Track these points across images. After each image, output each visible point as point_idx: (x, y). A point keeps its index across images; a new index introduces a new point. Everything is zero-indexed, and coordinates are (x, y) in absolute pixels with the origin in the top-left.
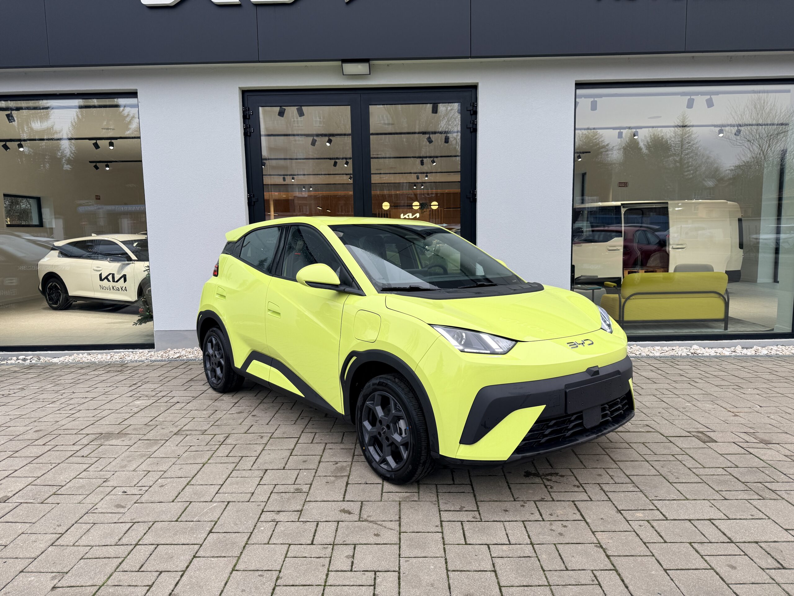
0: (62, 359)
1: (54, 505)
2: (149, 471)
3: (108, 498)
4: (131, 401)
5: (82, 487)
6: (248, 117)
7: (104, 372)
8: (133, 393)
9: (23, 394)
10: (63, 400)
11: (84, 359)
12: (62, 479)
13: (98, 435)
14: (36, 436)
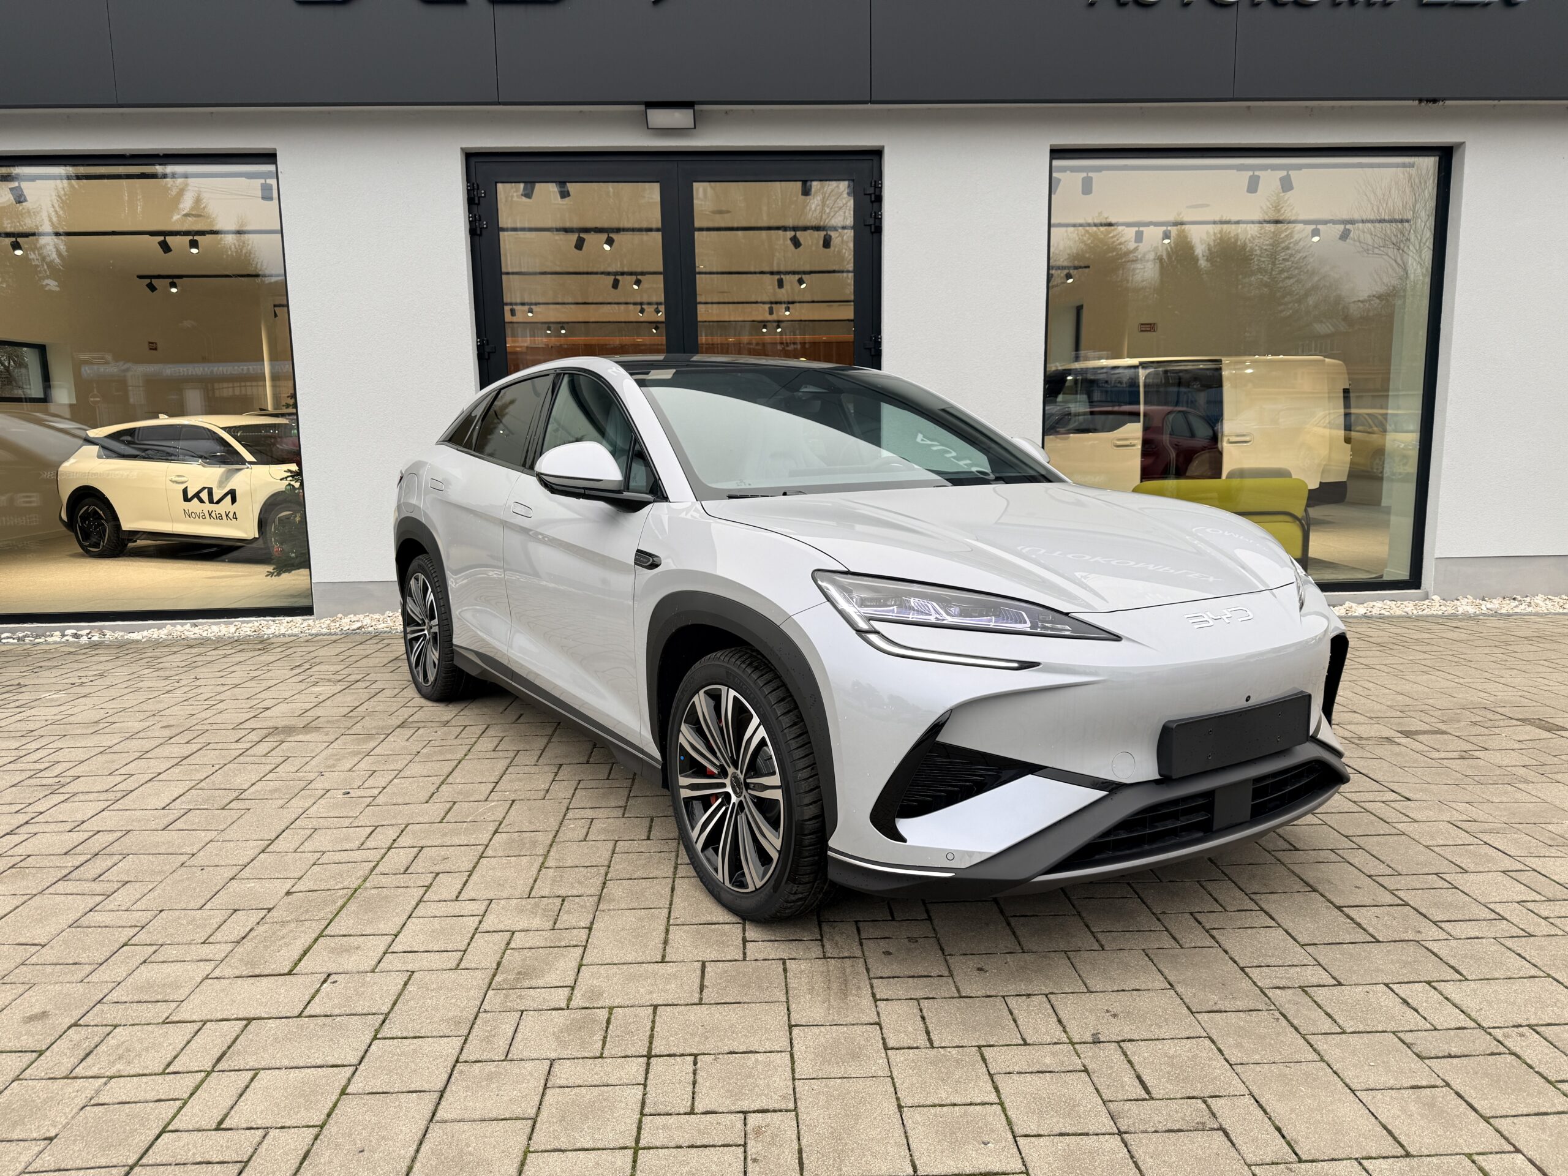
0: (145, 633)
1: (243, 812)
2: (375, 771)
3: (322, 801)
4: (303, 688)
5: (276, 790)
6: (477, 201)
7: (233, 651)
8: (301, 678)
9: (107, 681)
10: (186, 689)
11: (187, 633)
12: (241, 781)
13: (271, 730)
14: (167, 733)
